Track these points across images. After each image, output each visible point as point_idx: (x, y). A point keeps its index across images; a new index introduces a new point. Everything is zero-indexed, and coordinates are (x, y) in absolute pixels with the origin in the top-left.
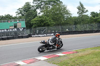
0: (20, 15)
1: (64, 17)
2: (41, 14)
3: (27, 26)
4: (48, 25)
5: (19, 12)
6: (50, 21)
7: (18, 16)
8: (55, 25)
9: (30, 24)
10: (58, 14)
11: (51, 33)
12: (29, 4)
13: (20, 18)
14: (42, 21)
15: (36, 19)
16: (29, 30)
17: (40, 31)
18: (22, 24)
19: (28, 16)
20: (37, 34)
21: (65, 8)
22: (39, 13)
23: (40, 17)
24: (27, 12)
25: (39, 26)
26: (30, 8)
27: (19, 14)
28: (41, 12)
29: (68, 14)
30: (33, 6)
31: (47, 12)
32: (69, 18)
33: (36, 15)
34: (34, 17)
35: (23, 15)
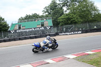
0: (47, 13)
1: (91, 14)
2: (68, 12)
3: (54, 24)
4: (75, 23)
5: (46, 10)
6: (77, 18)
7: (44, 14)
8: (82, 23)
9: (57, 22)
10: (85, 11)
11: (79, 31)
12: (55, 2)
13: (47, 16)
14: (69, 19)
15: (63, 17)
16: (56, 29)
17: (67, 29)
18: (49, 23)
19: (54, 14)
20: (64, 32)
21: (92, 5)
22: (66, 11)
23: (67, 15)
24: (53, 10)
25: (66, 24)
26: (56, 6)
27: (45, 12)
28: (68, 9)
29: (96, 10)
30: (59, 4)
31: (74, 10)
32: (97, 15)
33: (63, 13)
34: (61, 15)
35: (49, 14)
